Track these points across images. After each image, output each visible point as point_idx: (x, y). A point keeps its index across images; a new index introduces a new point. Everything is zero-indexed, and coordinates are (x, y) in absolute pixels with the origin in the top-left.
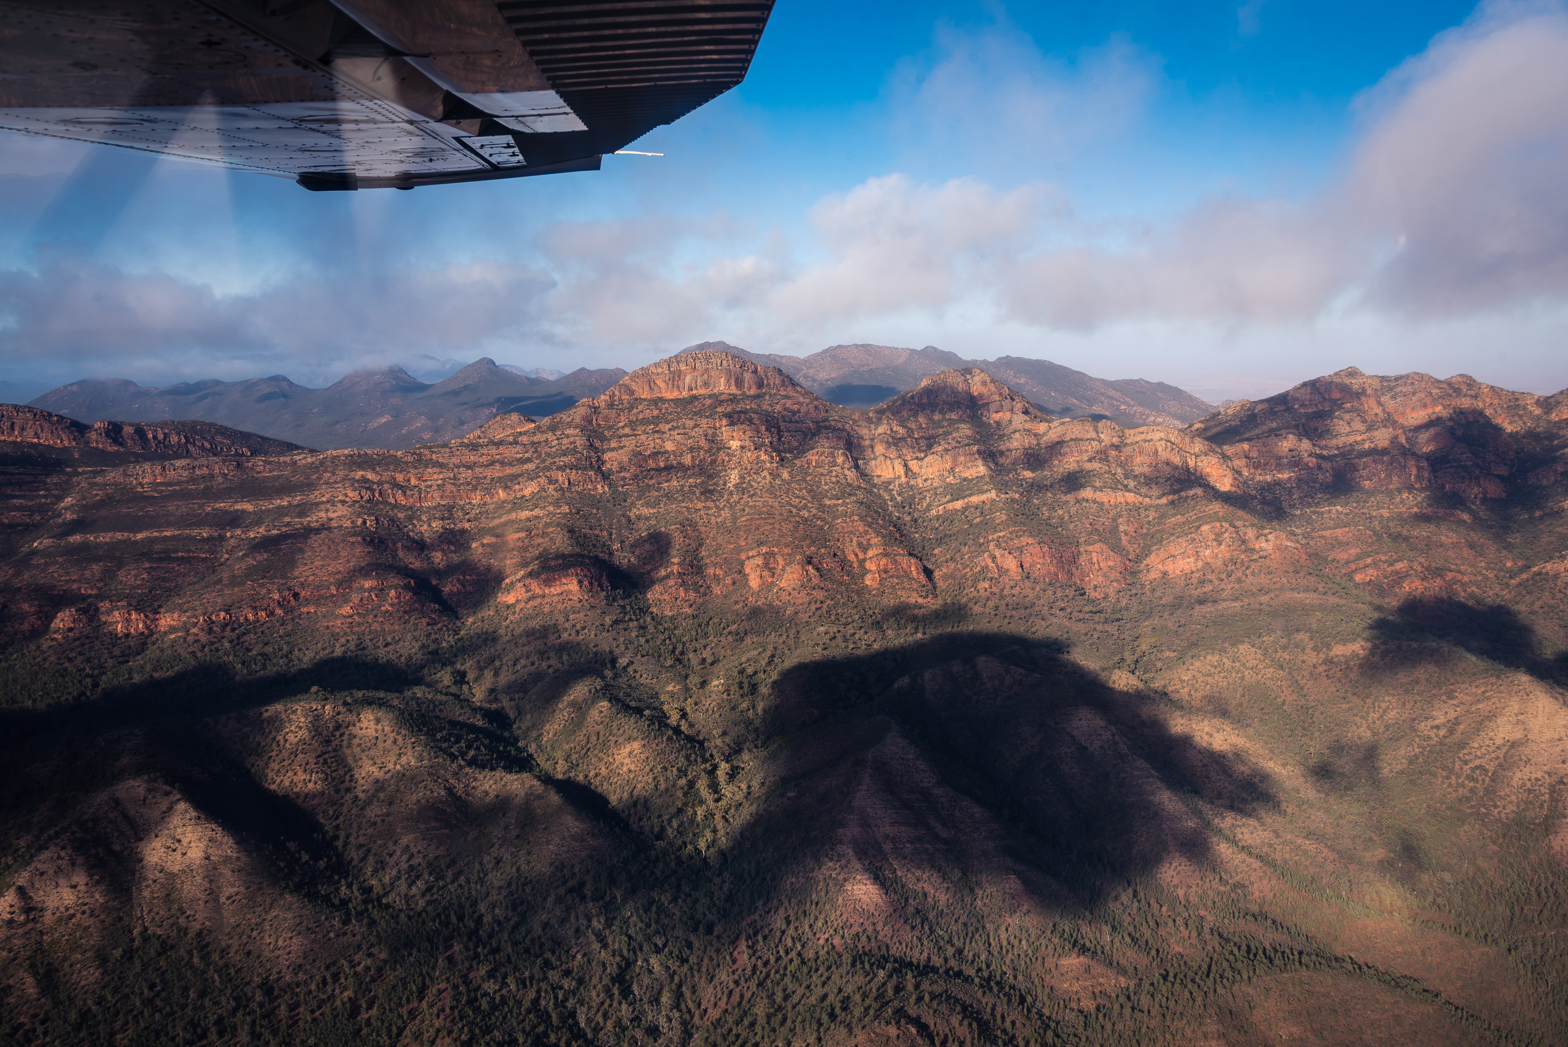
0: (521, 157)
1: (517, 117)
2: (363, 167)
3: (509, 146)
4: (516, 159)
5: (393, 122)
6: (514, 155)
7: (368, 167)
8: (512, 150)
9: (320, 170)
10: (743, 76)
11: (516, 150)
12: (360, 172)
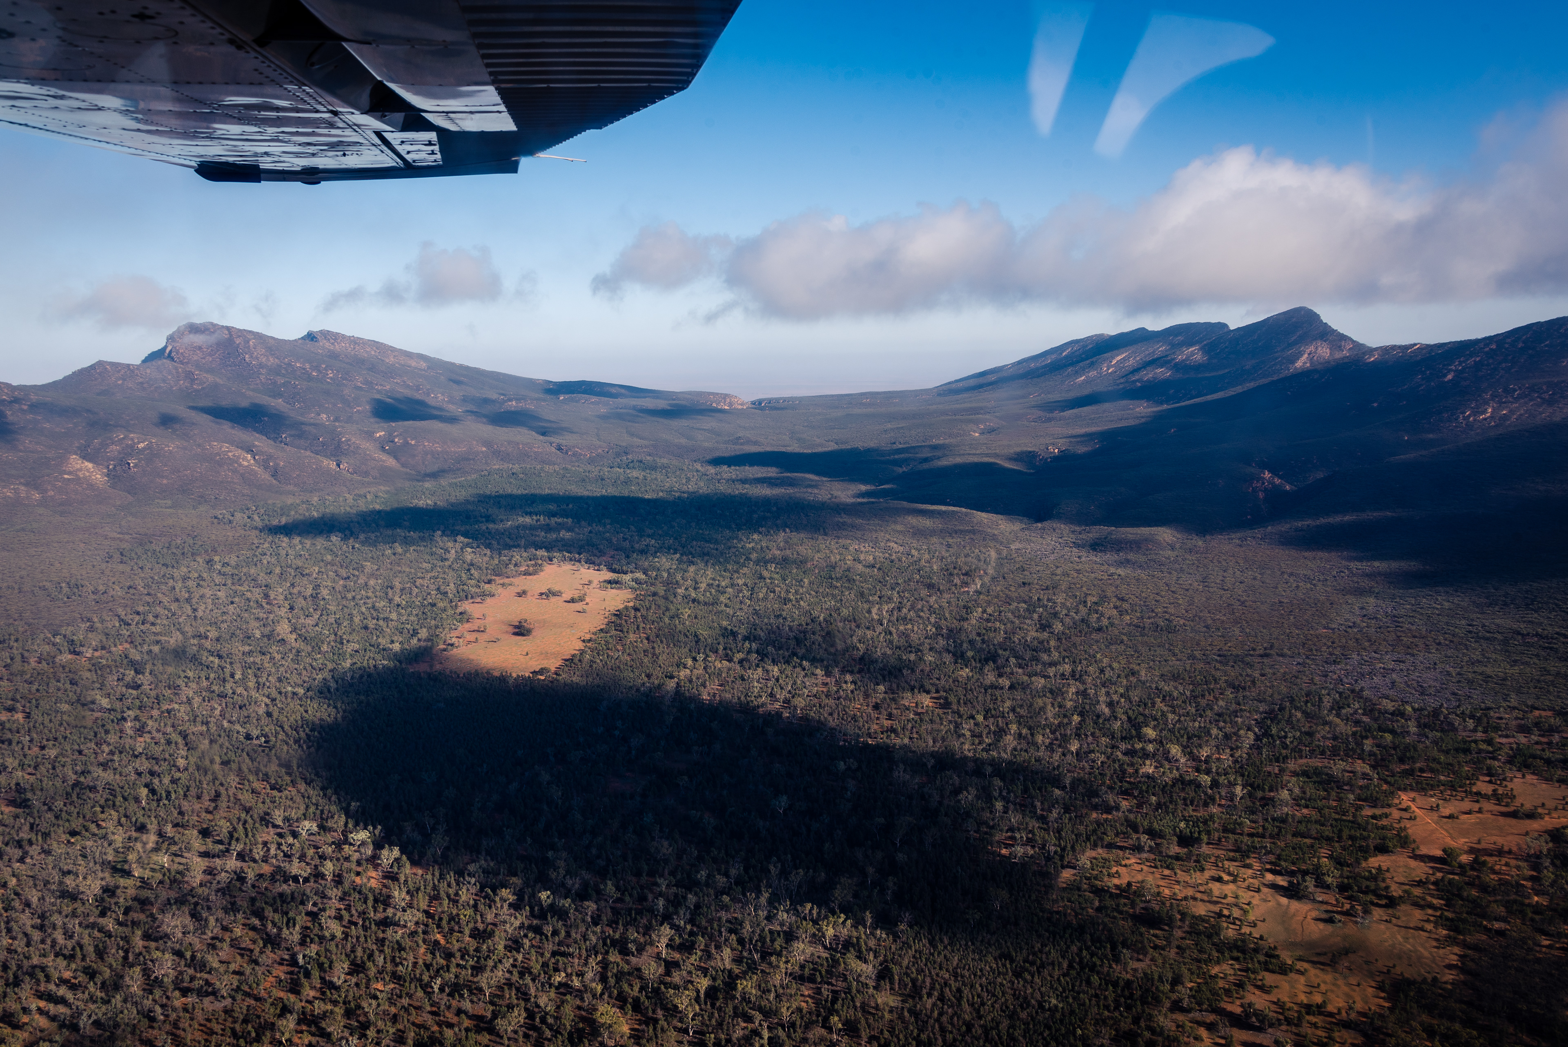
0: (438, 156)
1: (447, 113)
2: (269, 159)
3: (430, 143)
4: (433, 157)
5: (317, 111)
6: (433, 153)
7: (276, 159)
8: (432, 148)
9: (224, 159)
10: (688, 83)
11: (436, 148)
12: (266, 164)
